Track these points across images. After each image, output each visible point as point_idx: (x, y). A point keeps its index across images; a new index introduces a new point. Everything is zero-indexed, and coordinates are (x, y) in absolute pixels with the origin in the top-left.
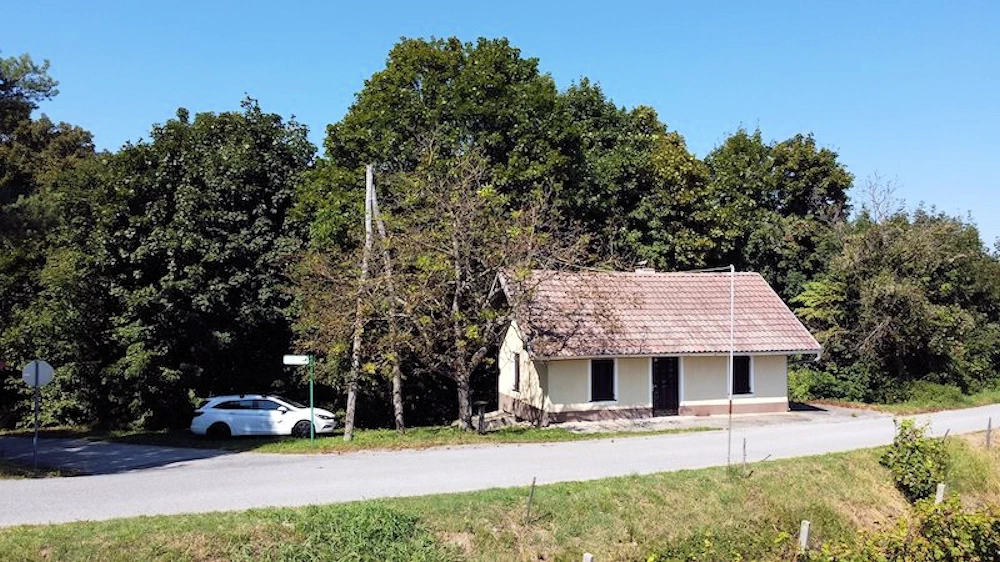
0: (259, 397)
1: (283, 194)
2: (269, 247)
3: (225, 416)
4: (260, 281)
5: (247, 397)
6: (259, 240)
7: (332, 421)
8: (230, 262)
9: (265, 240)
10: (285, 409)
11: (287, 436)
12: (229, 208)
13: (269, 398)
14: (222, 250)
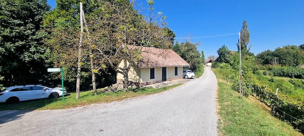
0: (33, 86)
1: (38, 17)
2: (33, 34)
3: (15, 94)
4: (31, 45)
5: (27, 86)
6: (29, 31)
7: (65, 91)
8: (15, 37)
9: (32, 31)
10: (45, 89)
11: (47, 98)
12: (14, 18)
13: (37, 86)
14: (11, 32)
